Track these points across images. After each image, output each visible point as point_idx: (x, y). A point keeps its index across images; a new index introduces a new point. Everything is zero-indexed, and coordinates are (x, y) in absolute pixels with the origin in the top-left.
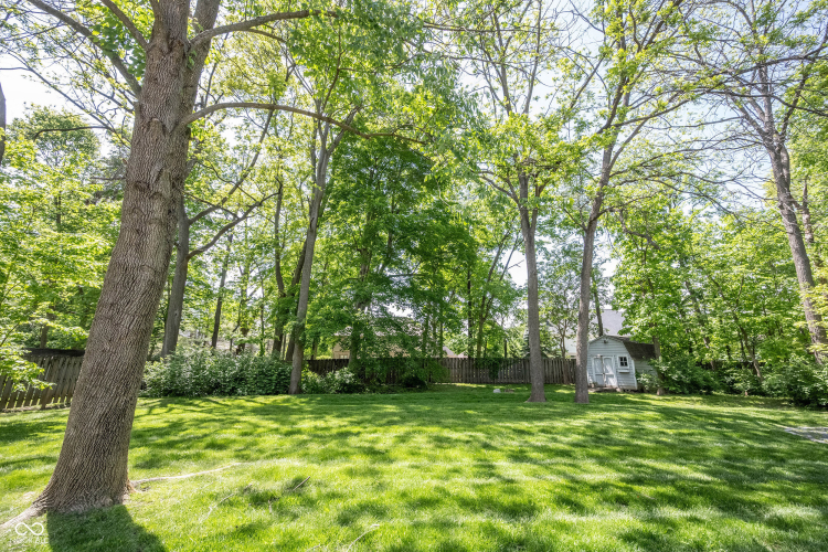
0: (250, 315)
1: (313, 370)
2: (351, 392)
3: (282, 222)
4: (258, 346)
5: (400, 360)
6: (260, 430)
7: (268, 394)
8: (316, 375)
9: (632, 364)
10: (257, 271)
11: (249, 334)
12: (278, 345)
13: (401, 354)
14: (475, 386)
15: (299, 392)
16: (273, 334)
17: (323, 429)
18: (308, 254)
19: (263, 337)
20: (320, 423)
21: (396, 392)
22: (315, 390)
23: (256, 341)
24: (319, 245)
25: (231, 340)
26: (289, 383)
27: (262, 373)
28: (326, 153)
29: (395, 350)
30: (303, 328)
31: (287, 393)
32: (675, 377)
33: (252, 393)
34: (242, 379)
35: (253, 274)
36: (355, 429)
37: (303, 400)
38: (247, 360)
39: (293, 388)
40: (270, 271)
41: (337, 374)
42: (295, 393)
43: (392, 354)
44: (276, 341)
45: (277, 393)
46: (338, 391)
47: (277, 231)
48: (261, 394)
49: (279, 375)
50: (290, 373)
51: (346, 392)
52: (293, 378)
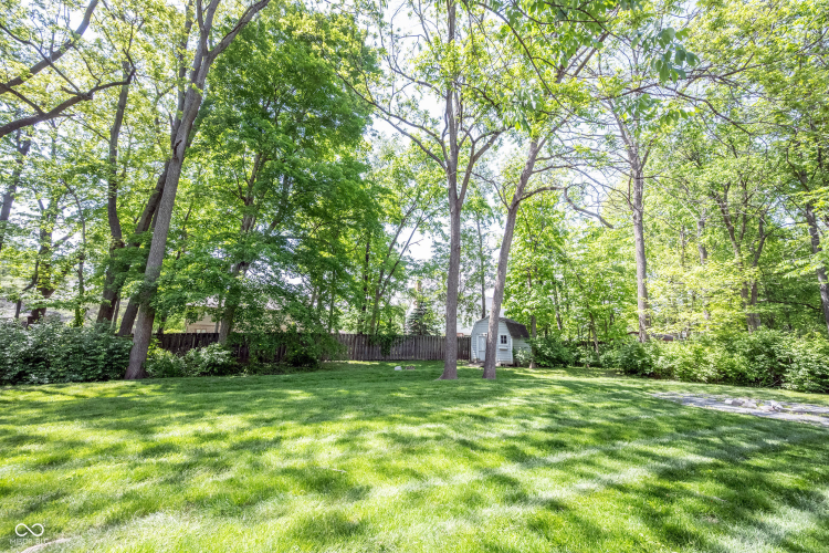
0: (57, 270)
1: (162, 346)
2: (223, 374)
3: (123, 142)
4: (72, 313)
5: (292, 335)
6: (82, 452)
7: (89, 381)
8: (169, 353)
9: (510, 341)
10: (74, 209)
11: (54, 296)
12: (107, 312)
13: (295, 327)
14: (368, 363)
15: (143, 376)
16: (100, 298)
17: (212, 437)
18: (167, 190)
19: (81, 300)
20: (204, 427)
21: (283, 373)
22: (168, 373)
23: (67, 306)
24: (187, 180)
25: (19, 304)
26: (127, 365)
27: (80, 350)
28: (205, 54)
29: (288, 323)
30: (154, 290)
31: (122, 377)
32: (547, 353)
33: (58, 380)
34: (39, 360)
35: (67, 214)
36: (268, 434)
37: (152, 386)
38: (50, 333)
39: (134, 369)
40: (98, 211)
41: (204, 351)
42: (136, 378)
43: (284, 328)
44: (104, 307)
45: (105, 379)
46: (203, 374)
47: (113, 152)
48: (75, 381)
49: (111, 353)
50: (130, 350)
51: (216, 374)
52: (134, 357)
